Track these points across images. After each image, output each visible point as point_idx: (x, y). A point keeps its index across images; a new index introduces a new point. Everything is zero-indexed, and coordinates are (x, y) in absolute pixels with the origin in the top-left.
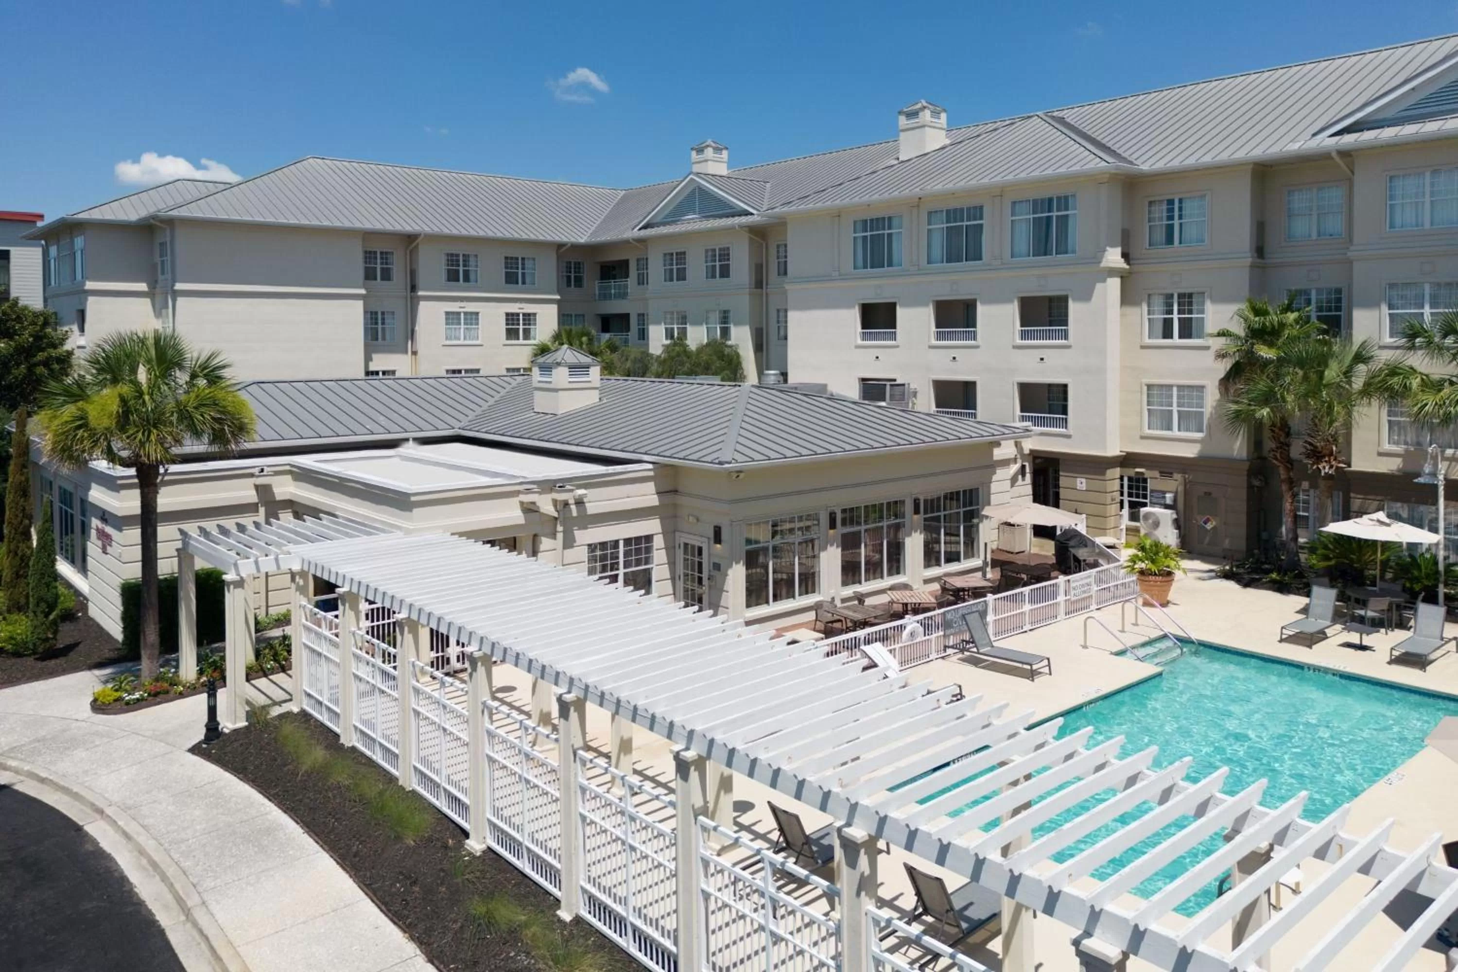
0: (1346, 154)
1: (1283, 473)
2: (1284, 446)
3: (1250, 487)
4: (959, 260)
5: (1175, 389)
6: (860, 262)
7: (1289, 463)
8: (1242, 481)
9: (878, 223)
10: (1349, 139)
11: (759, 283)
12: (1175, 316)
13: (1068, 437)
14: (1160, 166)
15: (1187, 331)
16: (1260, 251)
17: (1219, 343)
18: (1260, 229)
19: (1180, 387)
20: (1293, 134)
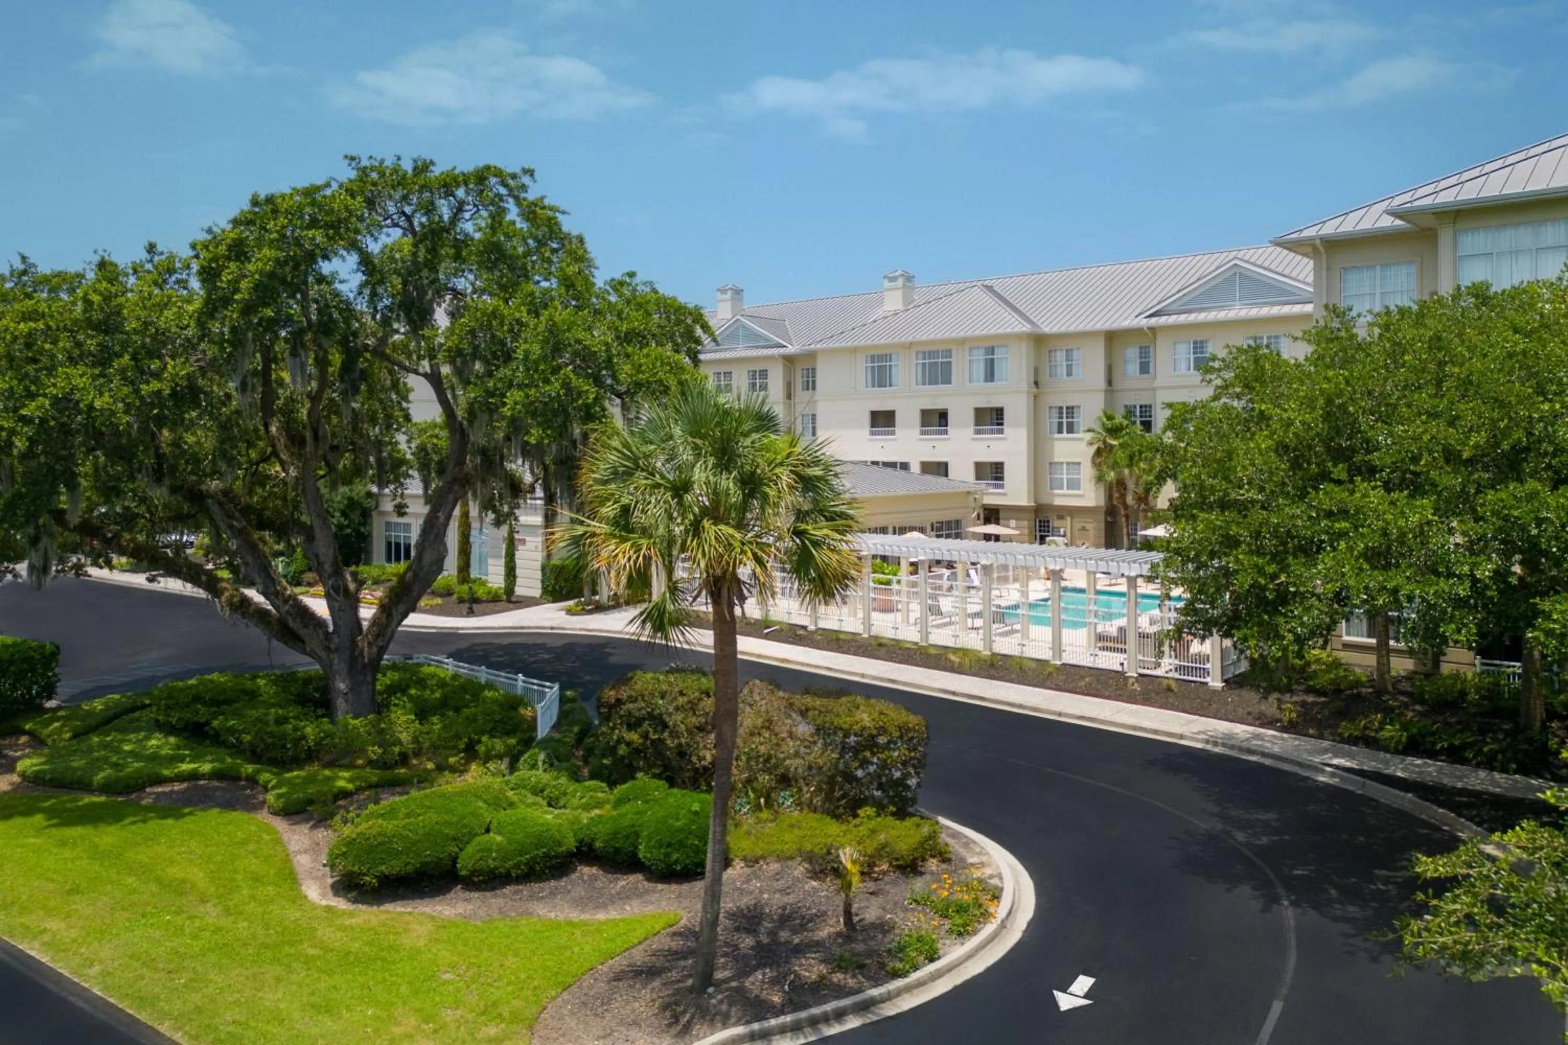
0: (1152, 329)
1: (1123, 512)
2: (1123, 497)
3: (1106, 522)
4: (937, 383)
5: (1065, 466)
6: (870, 383)
7: (1126, 507)
8: (1102, 517)
9: (881, 358)
10: (1153, 321)
11: (789, 396)
12: (1065, 420)
13: (1005, 494)
14: (1055, 330)
15: (1071, 430)
16: (1110, 382)
17: (1089, 436)
18: (1110, 369)
19: (1068, 464)
20: (1126, 315)
